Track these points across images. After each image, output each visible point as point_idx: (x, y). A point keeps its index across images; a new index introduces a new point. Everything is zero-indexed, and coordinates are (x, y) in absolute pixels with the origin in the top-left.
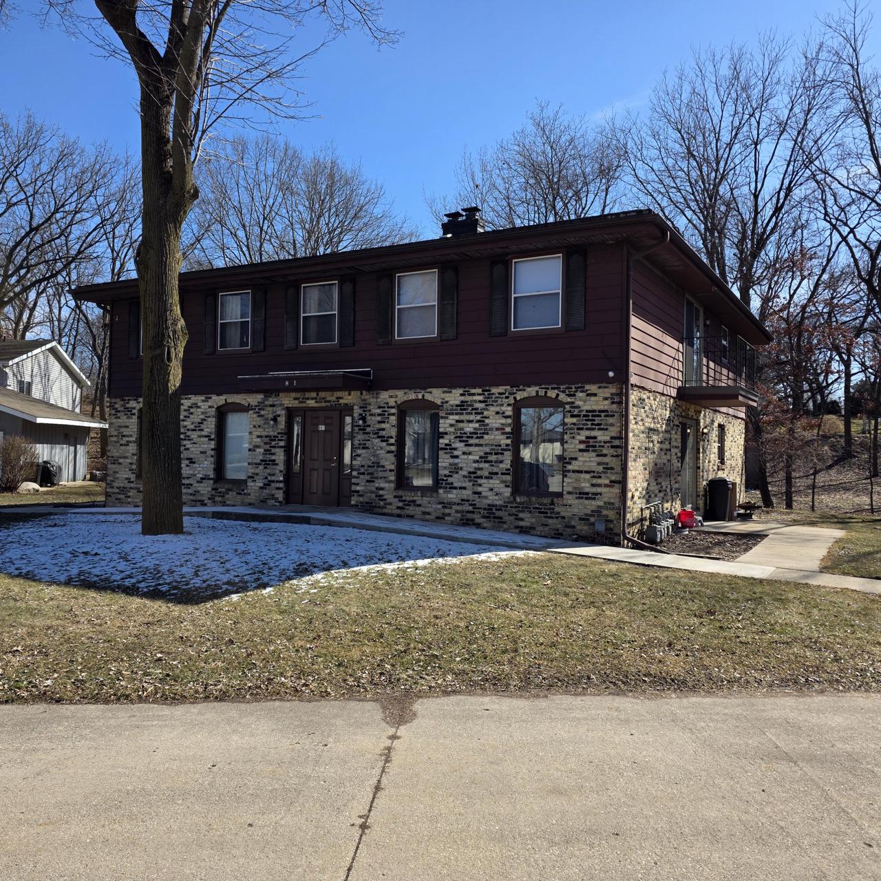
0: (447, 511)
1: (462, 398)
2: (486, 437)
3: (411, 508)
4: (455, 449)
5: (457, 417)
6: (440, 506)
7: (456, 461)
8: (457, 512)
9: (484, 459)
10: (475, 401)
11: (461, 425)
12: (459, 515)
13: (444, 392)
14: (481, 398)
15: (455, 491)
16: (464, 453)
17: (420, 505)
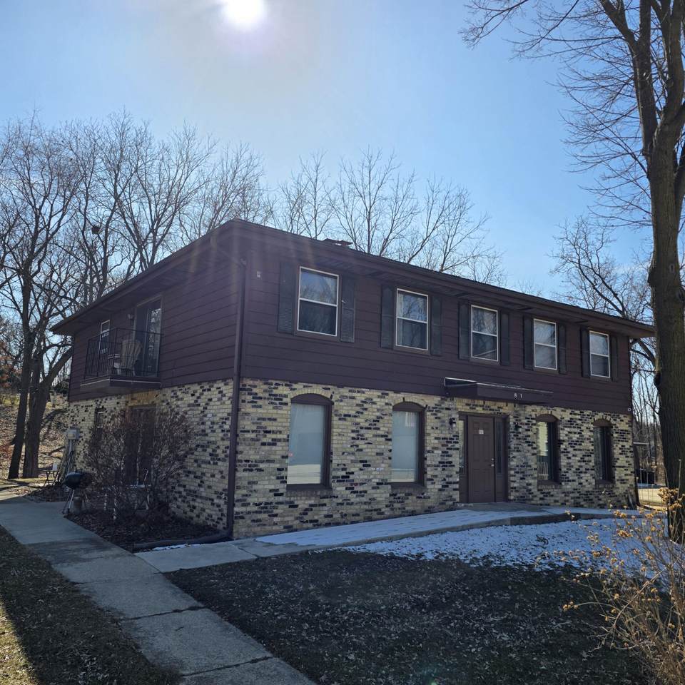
0: (567, 498)
1: (571, 416)
2: (583, 444)
3: (547, 498)
4: (569, 452)
5: (568, 429)
6: (563, 495)
7: (570, 461)
8: (572, 498)
9: (582, 460)
10: (577, 419)
11: (571, 435)
12: (573, 501)
13: (562, 411)
14: (579, 417)
15: (570, 483)
16: (574, 455)
17: (552, 496)
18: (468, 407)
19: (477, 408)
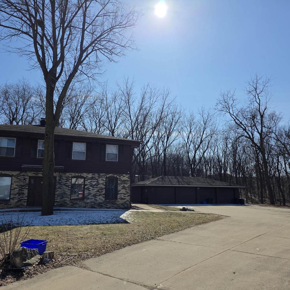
0: (87, 205)
1: (92, 176)
2: (99, 186)
3: (76, 205)
4: (90, 189)
5: (90, 181)
6: (85, 204)
7: (90, 192)
8: (90, 205)
9: (98, 191)
10: (96, 177)
11: (91, 183)
13: (87, 174)
14: (97, 176)
15: (89, 200)
16: (92, 190)
17: (78, 204)
18: (34, 175)
19: (39, 175)
